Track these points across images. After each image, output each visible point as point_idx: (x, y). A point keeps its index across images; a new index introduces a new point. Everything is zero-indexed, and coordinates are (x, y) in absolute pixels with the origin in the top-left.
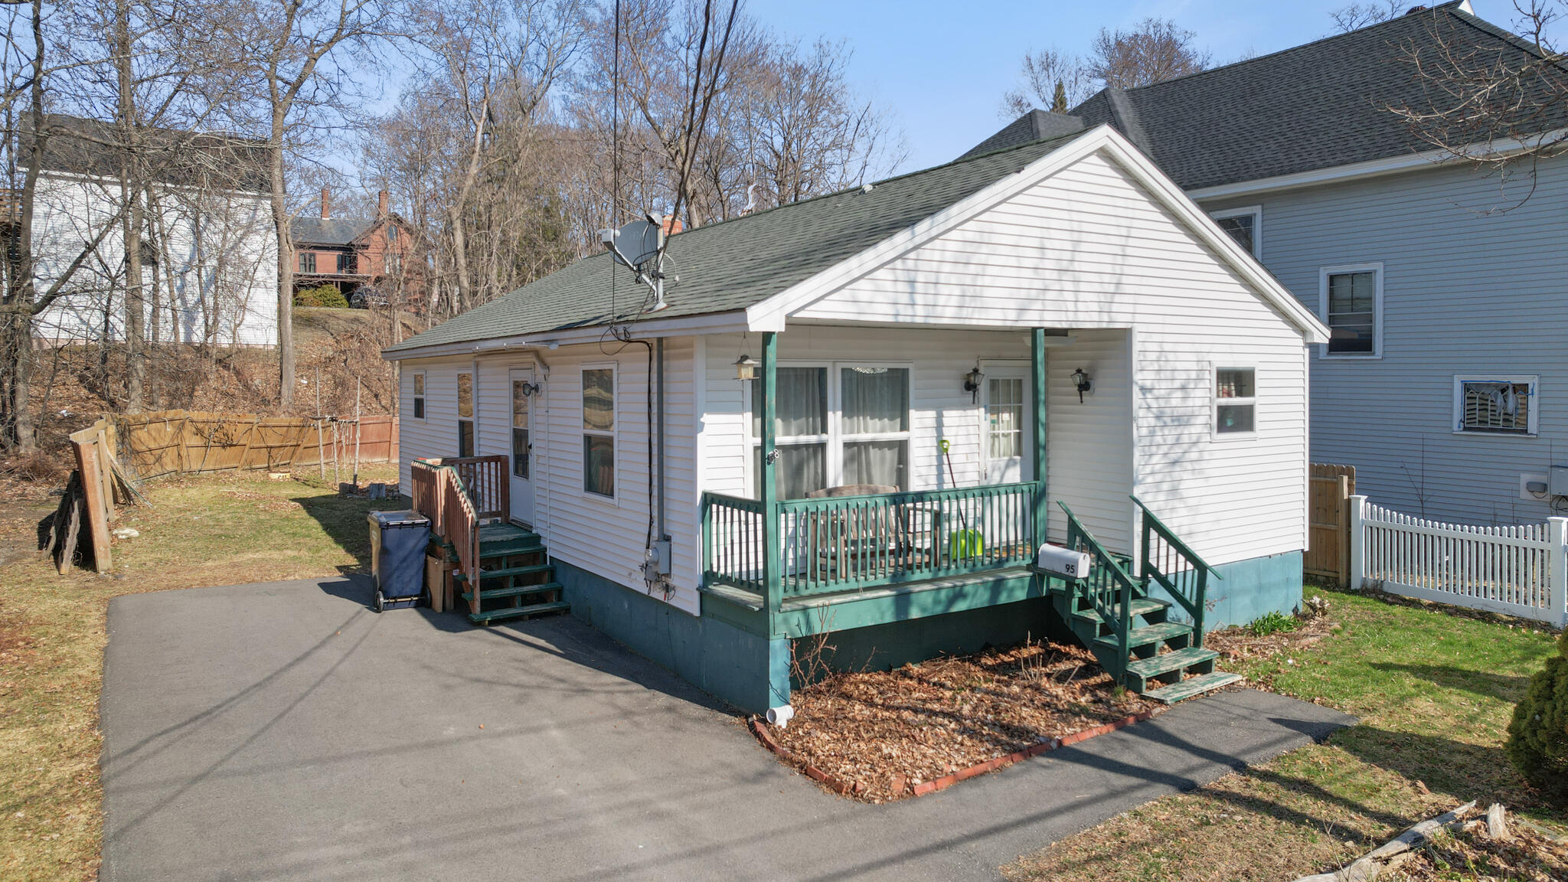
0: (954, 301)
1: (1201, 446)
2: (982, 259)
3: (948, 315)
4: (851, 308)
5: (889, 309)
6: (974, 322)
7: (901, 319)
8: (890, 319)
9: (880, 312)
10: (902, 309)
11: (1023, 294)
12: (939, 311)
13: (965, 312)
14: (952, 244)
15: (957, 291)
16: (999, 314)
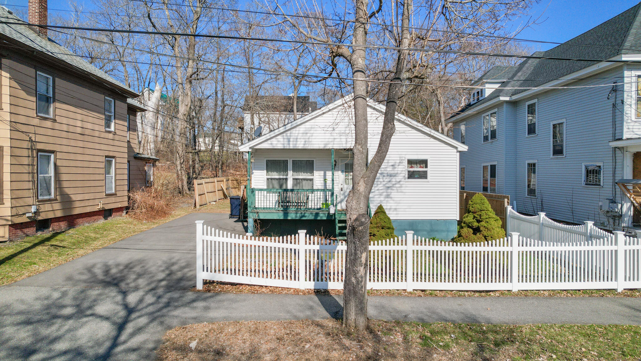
0: (303, 143)
1: (401, 183)
2: (312, 132)
3: (300, 146)
4: (270, 145)
5: (282, 145)
6: (309, 148)
7: (286, 148)
8: (282, 148)
9: (280, 146)
10: (285, 145)
11: (327, 140)
12: (297, 145)
13: (306, 146)
14: (302, 128)
15: (304, 140)
16: (317, 146)
